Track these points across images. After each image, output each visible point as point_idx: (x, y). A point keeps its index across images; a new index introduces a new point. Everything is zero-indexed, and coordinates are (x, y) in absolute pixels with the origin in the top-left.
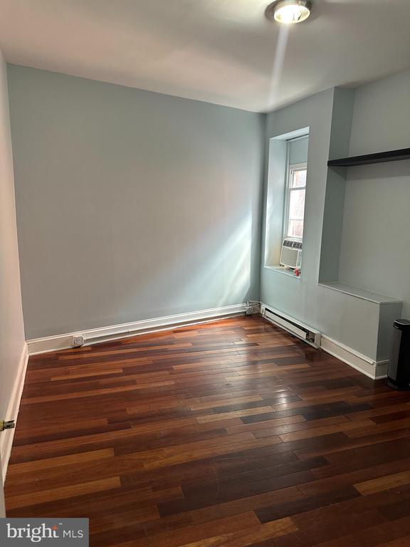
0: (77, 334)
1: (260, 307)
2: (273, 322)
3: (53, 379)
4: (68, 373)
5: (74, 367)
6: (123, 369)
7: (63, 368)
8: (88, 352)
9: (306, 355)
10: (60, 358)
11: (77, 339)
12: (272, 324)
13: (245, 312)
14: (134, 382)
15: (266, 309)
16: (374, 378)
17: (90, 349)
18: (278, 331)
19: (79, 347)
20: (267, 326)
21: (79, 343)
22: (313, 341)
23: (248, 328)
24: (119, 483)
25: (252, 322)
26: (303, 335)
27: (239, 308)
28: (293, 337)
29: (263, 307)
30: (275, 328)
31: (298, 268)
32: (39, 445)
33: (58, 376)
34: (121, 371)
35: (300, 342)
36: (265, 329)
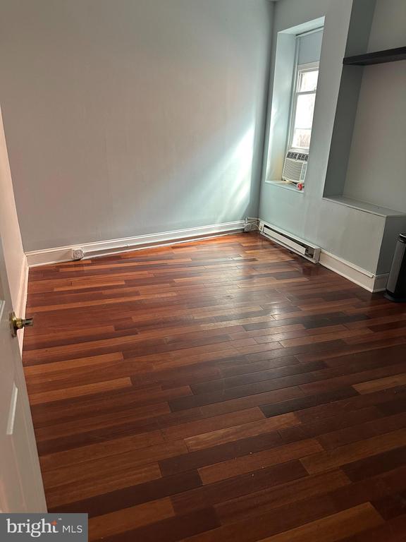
0: (76, 247)
1: (258, 224)
2: (271, 239)
3: (55, 290)
4: (71, 284)
5: (76, 279)
6: (125, 281)
7: (65, 280)
8: (88, 265)
9: (304, 270)
10: (61, 270)
11: (76, 252)
12: (270, 241)
13: (243, 229)
14: (137, 294)
15: (265, 226)
16: (371, 291)
17: (90, 262)
18: (276, 247)
19: (79, 260)
20: (265, 243)
21: (79, 256)
22: (312, 256)
23: (247, 245)
24: (130, 383)
25: (250, 239)
26: (302, 251)
27: (237, 224)
28: (292, 252)
29: (262, 224)
30: (273, 244)
31: (301, 181)
32: (49, 349)
33: (61, 287)
34: (124, 283)
35: (298, 258)
36: (262, 245)
